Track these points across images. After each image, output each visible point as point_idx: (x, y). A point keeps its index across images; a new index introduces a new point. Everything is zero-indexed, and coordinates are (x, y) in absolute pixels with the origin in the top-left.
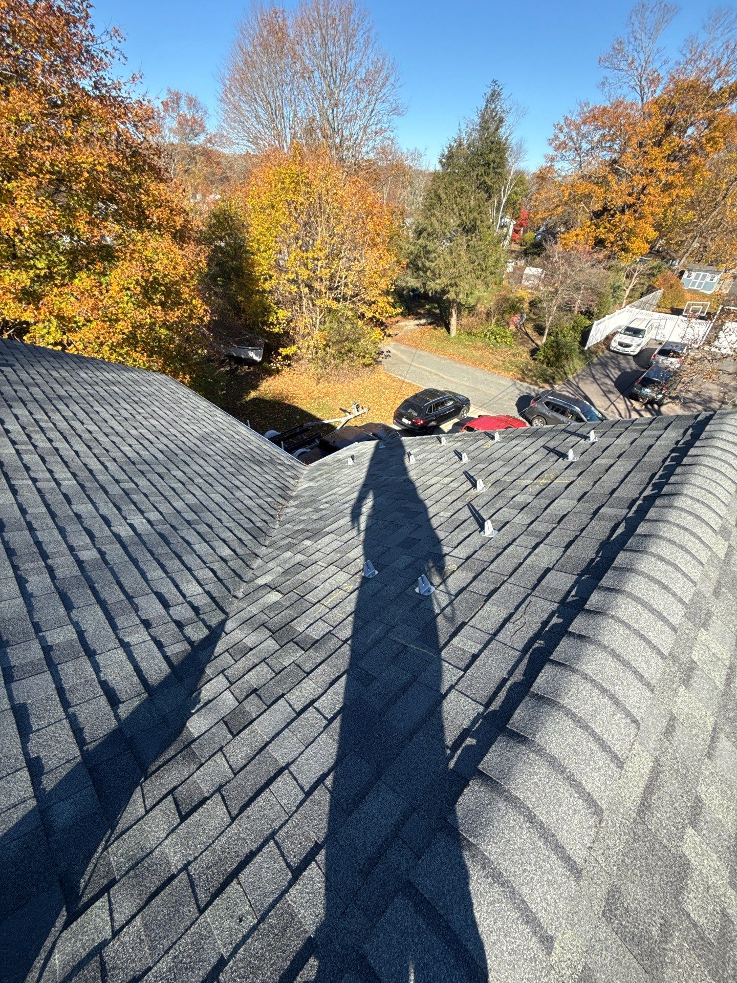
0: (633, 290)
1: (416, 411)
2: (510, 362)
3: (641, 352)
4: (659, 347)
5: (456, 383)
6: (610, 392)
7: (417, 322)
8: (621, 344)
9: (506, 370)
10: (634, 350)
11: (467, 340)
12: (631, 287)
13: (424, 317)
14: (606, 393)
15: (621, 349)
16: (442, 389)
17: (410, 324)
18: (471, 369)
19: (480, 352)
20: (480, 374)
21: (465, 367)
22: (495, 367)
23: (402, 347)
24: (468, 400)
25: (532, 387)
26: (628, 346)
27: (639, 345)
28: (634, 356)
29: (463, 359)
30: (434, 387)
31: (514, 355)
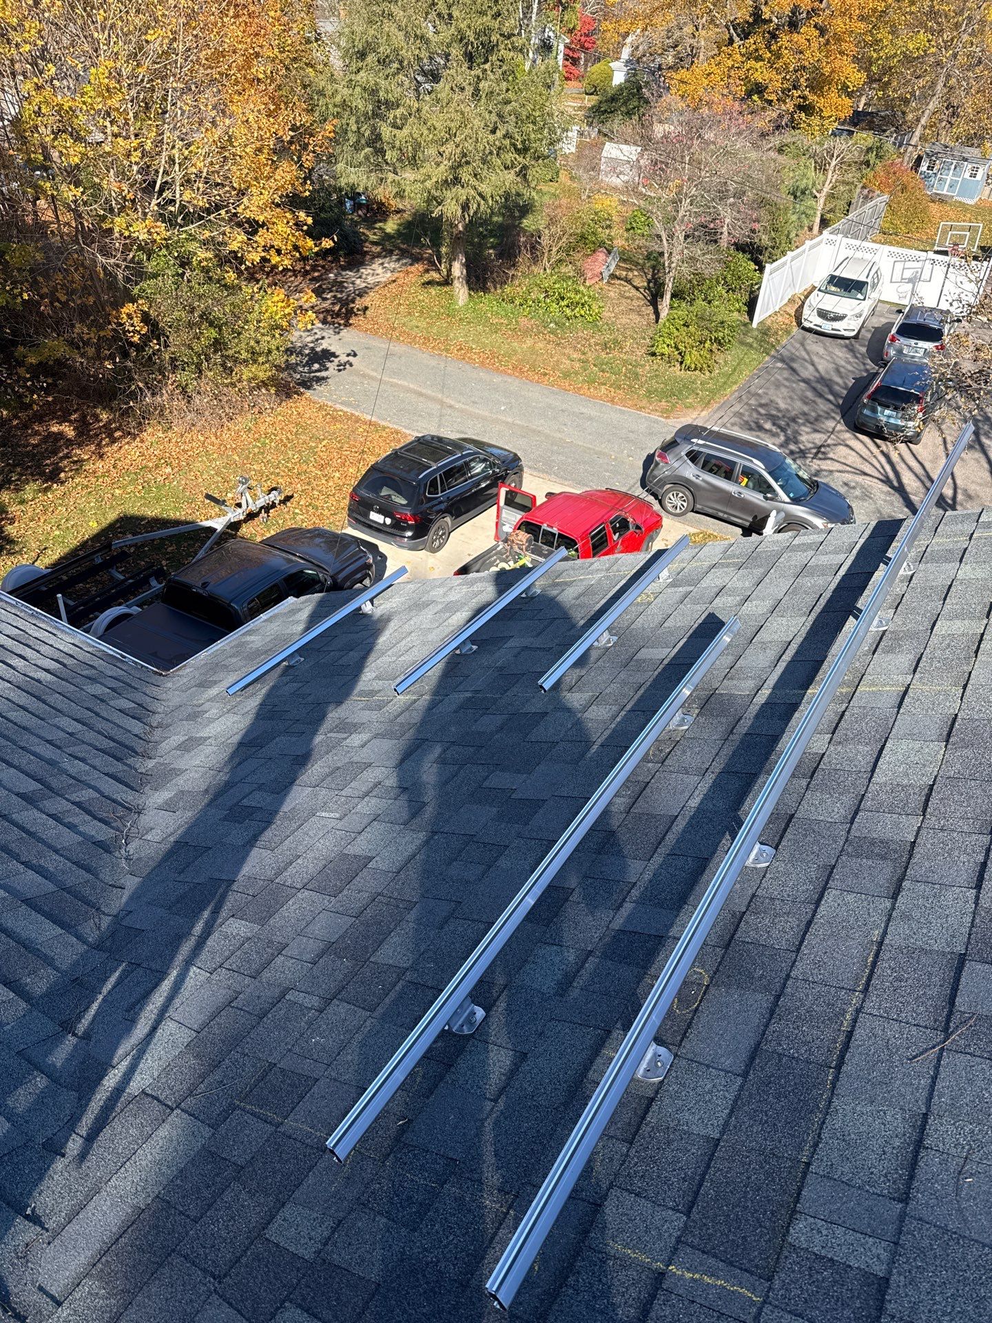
0: (831, 196)
1: (400, 492)
2: (599, 364)
3: (863, 329)
4: (899, 320)
5: (484, 419)
8: (823, 314)
9: (591, 382)
10: (849, 327)
11: (496, 315)
12: (826, 189)
15: (824, 325)
16: (454, 436)
18: (514, 383)
19: (529, 342)
20: (536, 394)
21: (497, 379)
22: (566, 375)
24: (516, 459)
26: (837, 317)
27: (858, 315)
28: (850, 340)
29: (492, 360)
30: (434, 431)
31: (605, 346)
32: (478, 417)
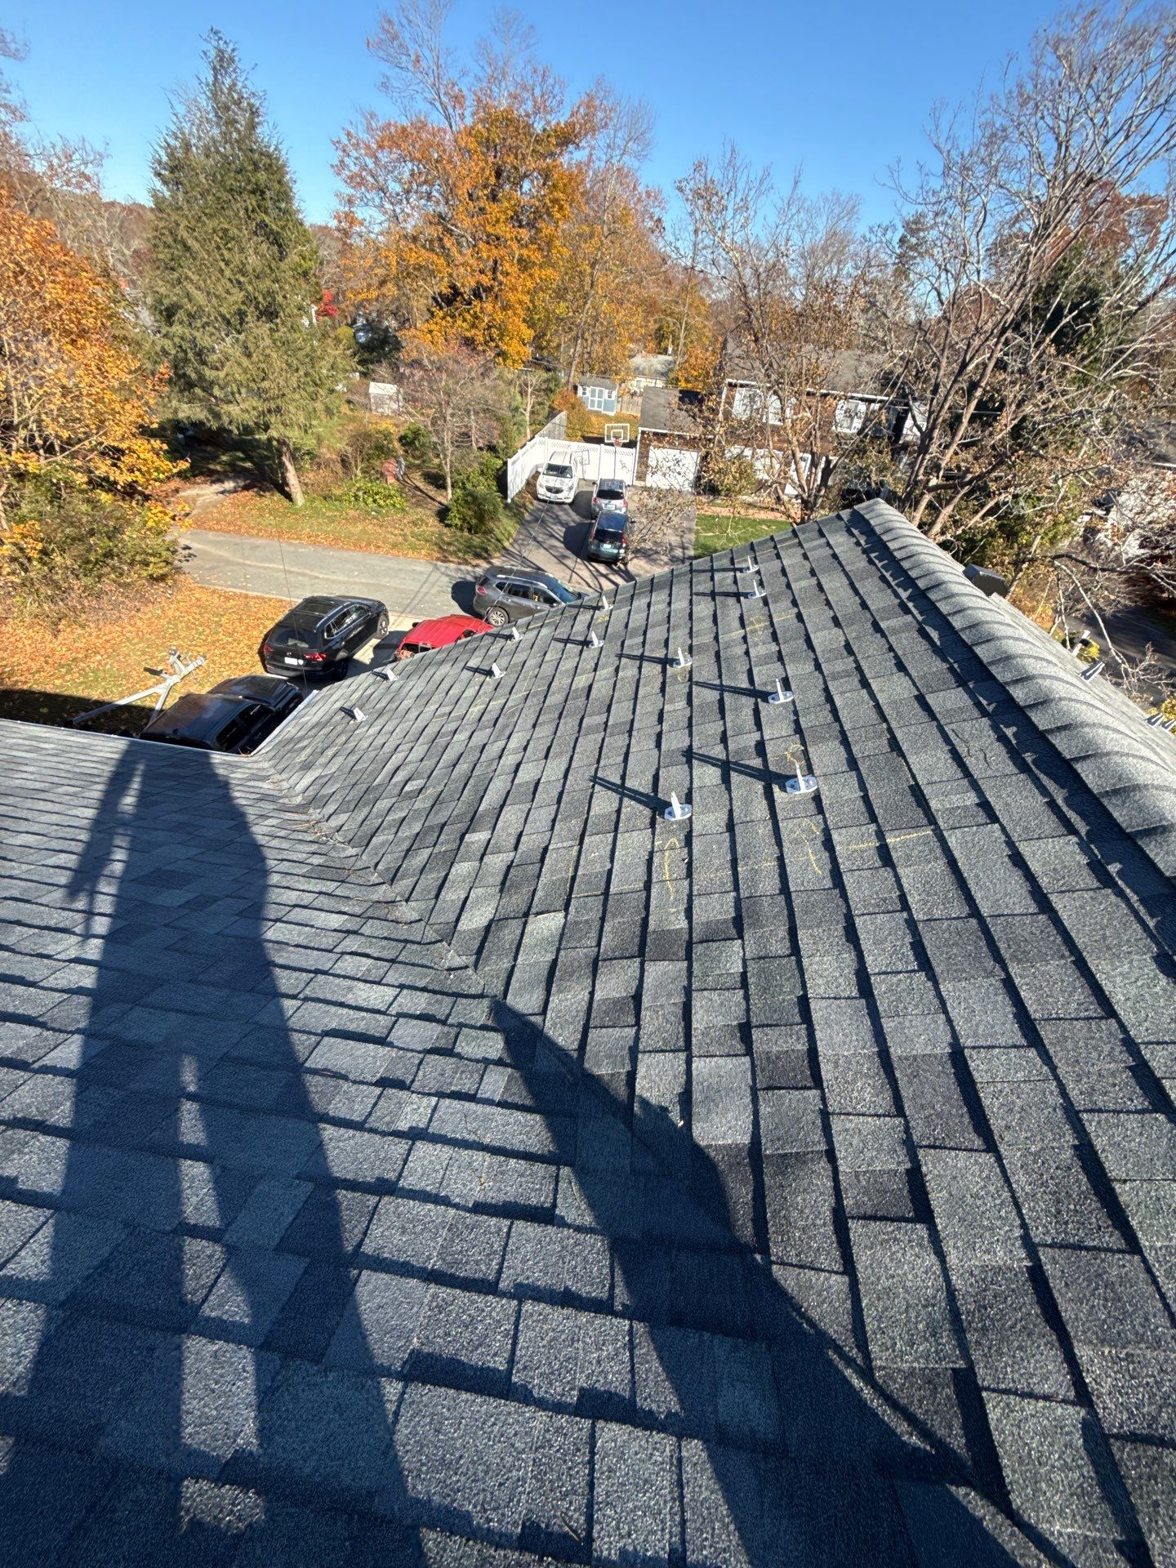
0: (532, 413)
1: (303, 640)
2: (414, 535)
3: (576, 497)
4: (595, 490)
6: (565, 557)
7: (217, 487)
8: (549, 489)
9: (414, 548)
10: (567, 496)
11: (329, 509)
12: (529, 409)
13: (228, 478)
14: (561, 559)
15: (552, 497)
17: (206, 493)
18: (358, 556)
19: (360, 526)
20: (375, 560)
21: (345, 554)
22: (394, 546)
23: (211, 536)
24: (381, 605)
25: (463, 567)
26: (558, 491)
27: (571, 488)
28: (571, 504)
29: (336, 541)
30: (308, 595)
31: (414, 523)
32: (340, 582)
